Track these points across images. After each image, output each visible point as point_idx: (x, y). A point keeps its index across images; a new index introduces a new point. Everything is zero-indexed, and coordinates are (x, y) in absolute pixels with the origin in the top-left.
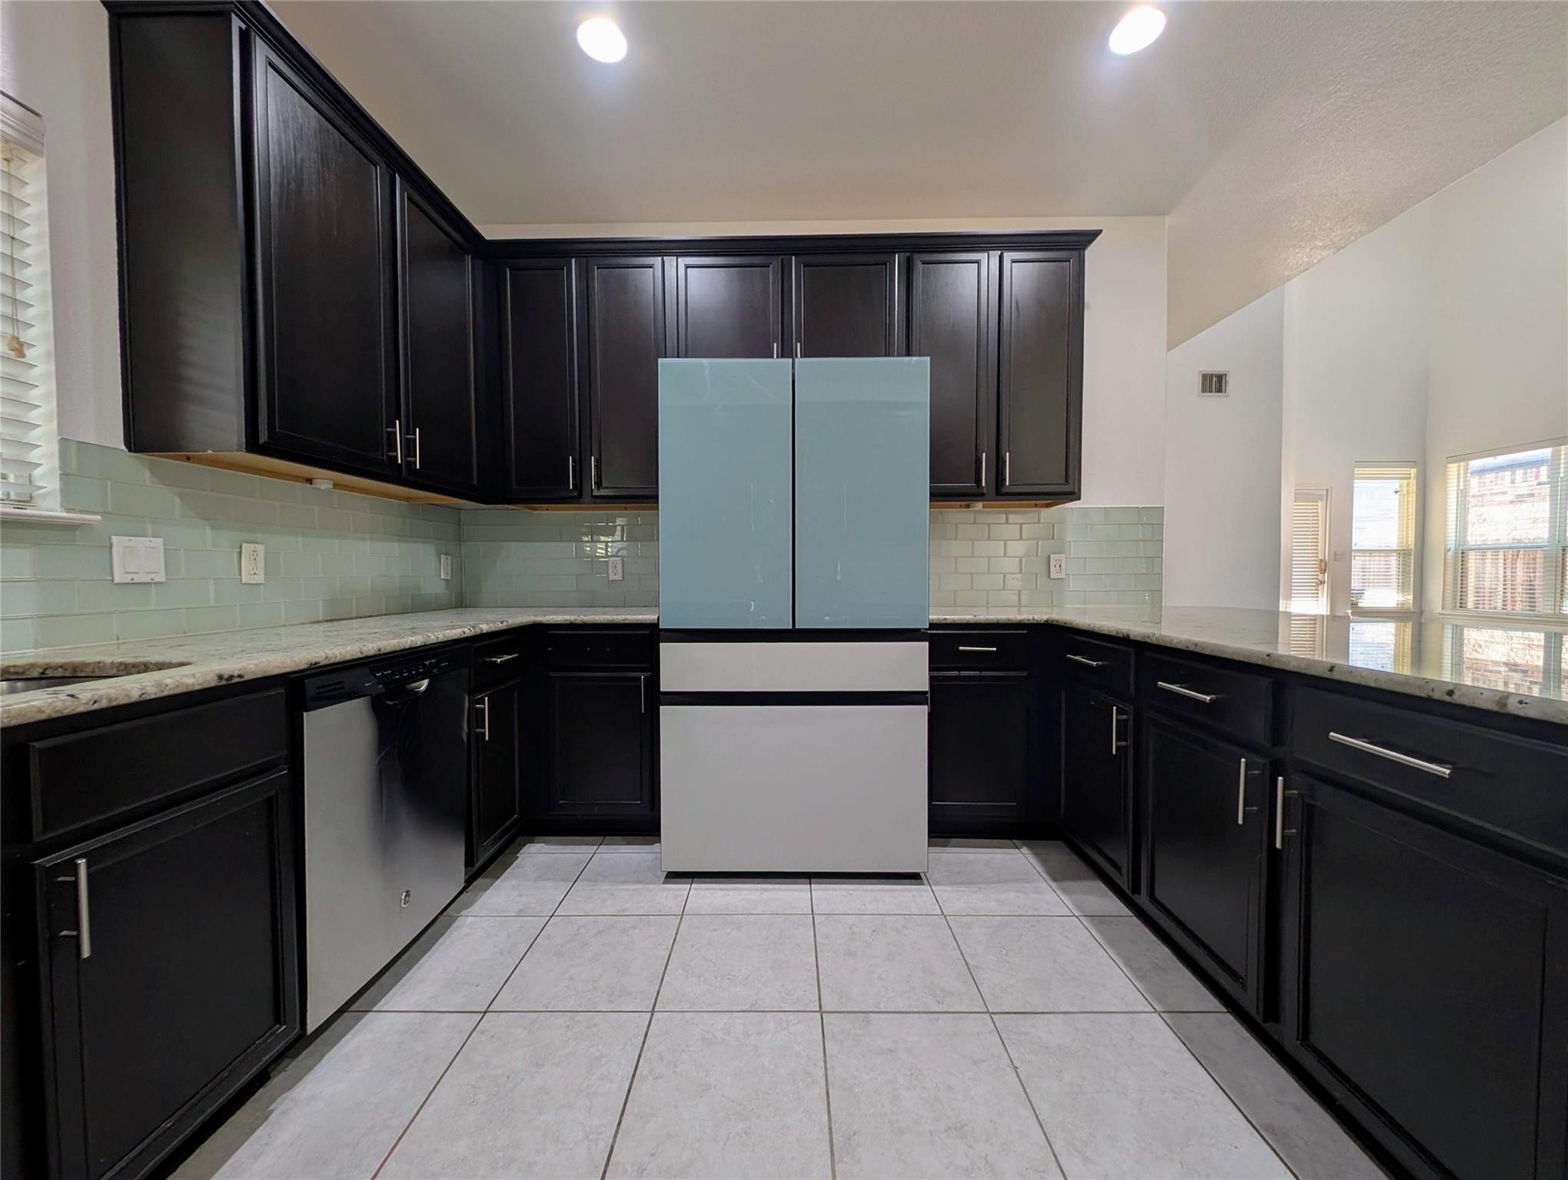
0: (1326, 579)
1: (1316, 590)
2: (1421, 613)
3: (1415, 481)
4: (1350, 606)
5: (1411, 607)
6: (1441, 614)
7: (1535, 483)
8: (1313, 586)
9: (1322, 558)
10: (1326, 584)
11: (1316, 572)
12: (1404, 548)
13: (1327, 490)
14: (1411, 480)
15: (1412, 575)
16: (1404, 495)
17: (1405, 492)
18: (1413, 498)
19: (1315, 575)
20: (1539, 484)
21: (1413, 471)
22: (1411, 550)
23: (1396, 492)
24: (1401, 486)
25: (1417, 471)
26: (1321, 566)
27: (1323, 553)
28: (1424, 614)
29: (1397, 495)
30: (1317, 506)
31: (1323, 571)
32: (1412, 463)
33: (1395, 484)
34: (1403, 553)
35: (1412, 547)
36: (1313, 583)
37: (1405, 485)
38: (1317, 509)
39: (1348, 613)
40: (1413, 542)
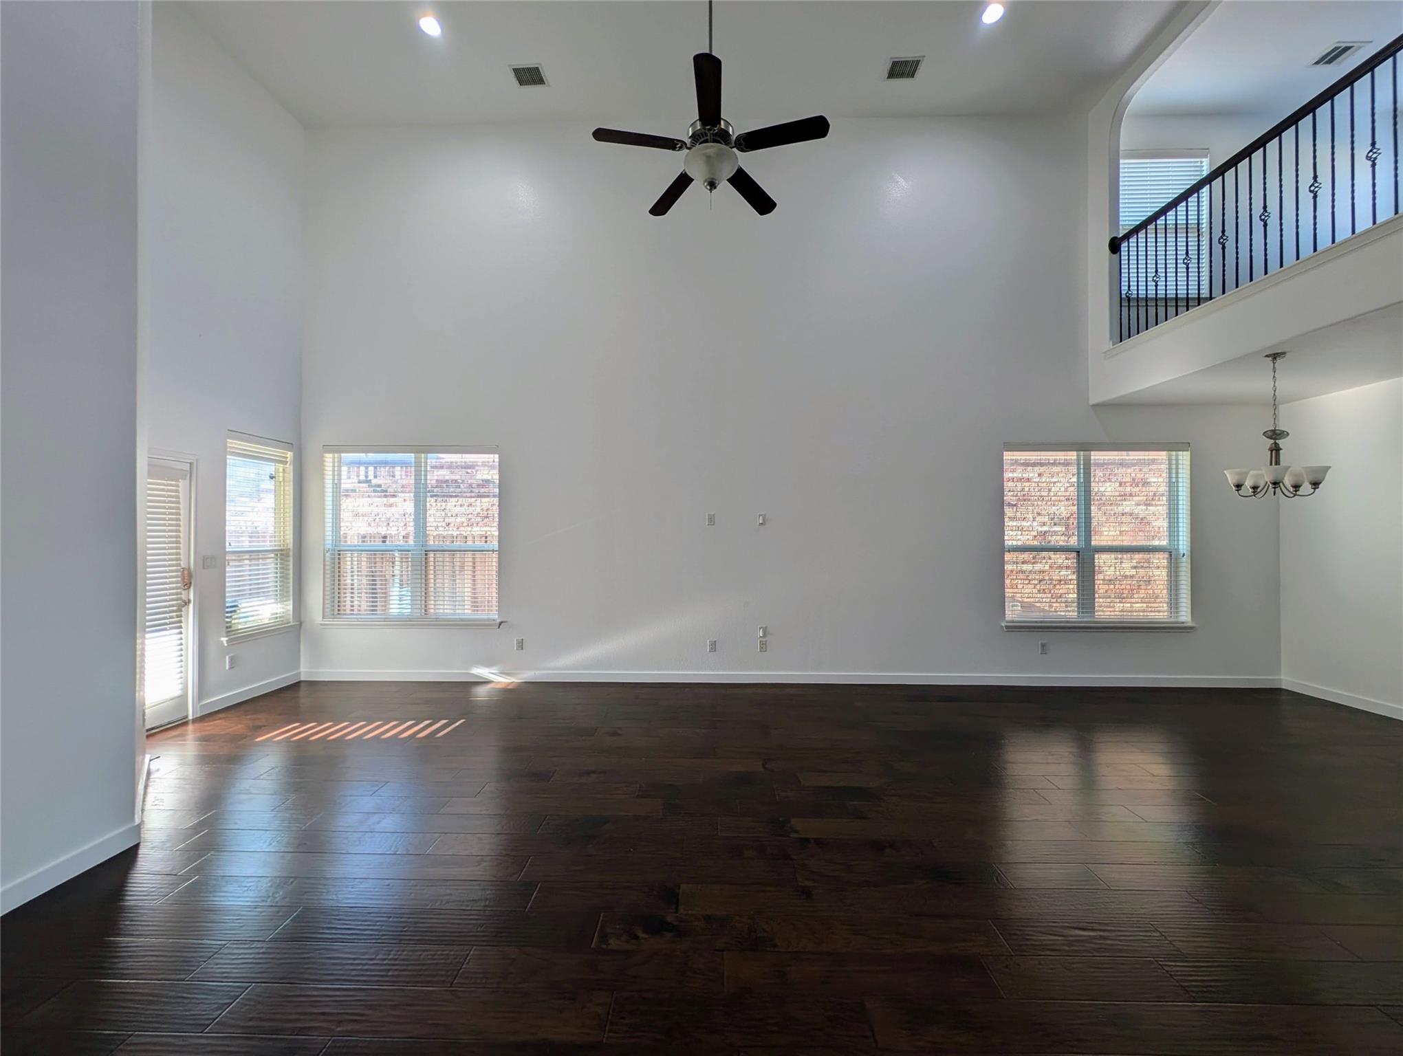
0: (192, 597)
1: (177, 616)
2: (301, 624)
3: (292, 467)
4: (224, 629)
5: (291, 620)
6: (321, 624)
7: (357, 481)
8: (173, 611)
9: (186, 567)
10: (191, 605)
11: (177, 588)
12: (282, 548)
13: (191, 463)
14: (288, 466)
15: (291, 581)
16: (281, 482)
17: (281, 479)
18: (289, 489)
19: (177, 594)
20: (359, 482)
21: (290, 455)
22: (289, 549)
23: (272, 477)
24: (277, 471)
25: (294, 454)
26: (183, 579)
27: (189, 559)
28: (303, 625)
29: (273, 482)
30: (178, 486)
31: (187, 585)
32: (289, 445)
33: (270, 468)
34: (281, 554)
35: (291, 546)
36: (173, 606)
37: (281, 470)
38: (177, 491)
39: (222, 642)
40: (292, 540)
